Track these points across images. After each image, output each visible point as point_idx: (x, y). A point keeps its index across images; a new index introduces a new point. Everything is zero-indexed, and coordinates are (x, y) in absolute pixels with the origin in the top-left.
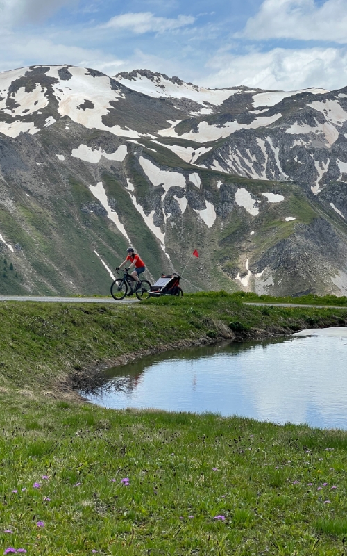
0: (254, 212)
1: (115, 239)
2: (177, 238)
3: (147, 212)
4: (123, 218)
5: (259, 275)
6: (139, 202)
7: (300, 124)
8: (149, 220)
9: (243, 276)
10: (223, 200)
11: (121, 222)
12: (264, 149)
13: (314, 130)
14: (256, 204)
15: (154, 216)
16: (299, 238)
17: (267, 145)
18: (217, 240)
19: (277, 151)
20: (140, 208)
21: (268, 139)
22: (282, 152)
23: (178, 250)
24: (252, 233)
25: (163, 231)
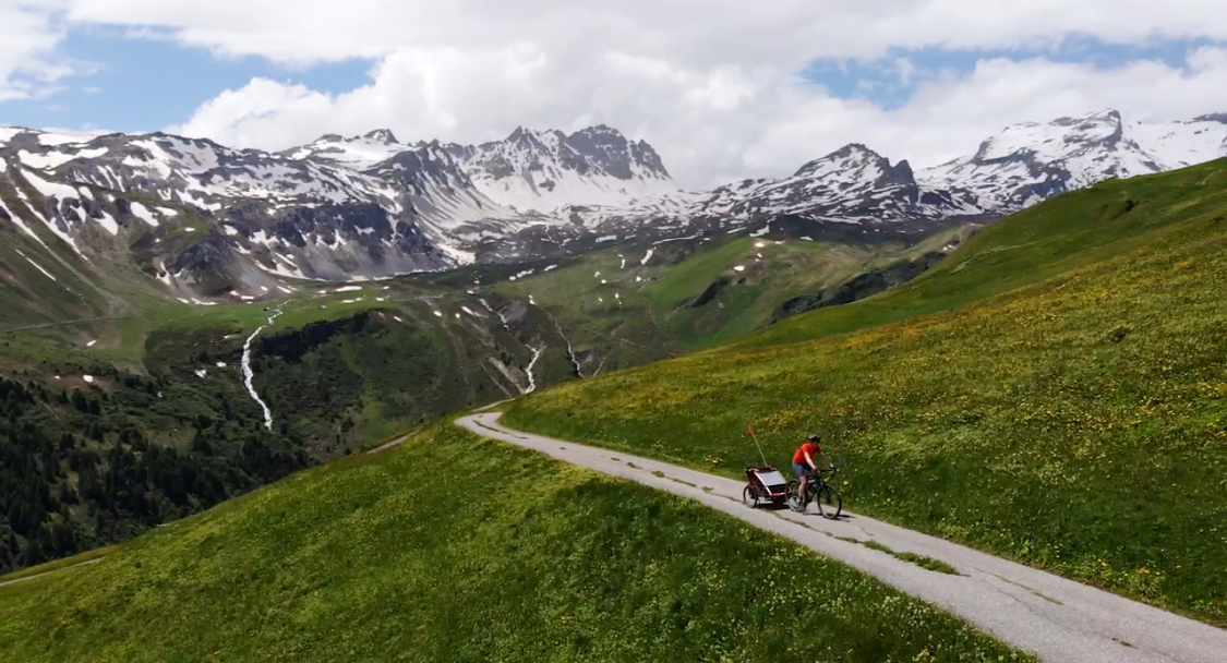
0: (154, 223)
1: (28, 241)
2: (87, 243)
3: (49, 219)
4: (28, 223)
5: (177, 275)
6: (37, 209)
7: (133, 157)
8: (52, 225)
9: (163, 275)
10: (121, 211)
11: (27, 226)
12: (107, 176)
13: (146, 164)
14: (154, 216)
15: (56, 223)
16: (207, 245)
17: (108, 172)
18: (126, 246)
19: (119, 179)
20: (39, 215)
21: (108, 167)
22: (124, 180)
23: (92, 252)
24: (158, 240)
25: (70, 236)
